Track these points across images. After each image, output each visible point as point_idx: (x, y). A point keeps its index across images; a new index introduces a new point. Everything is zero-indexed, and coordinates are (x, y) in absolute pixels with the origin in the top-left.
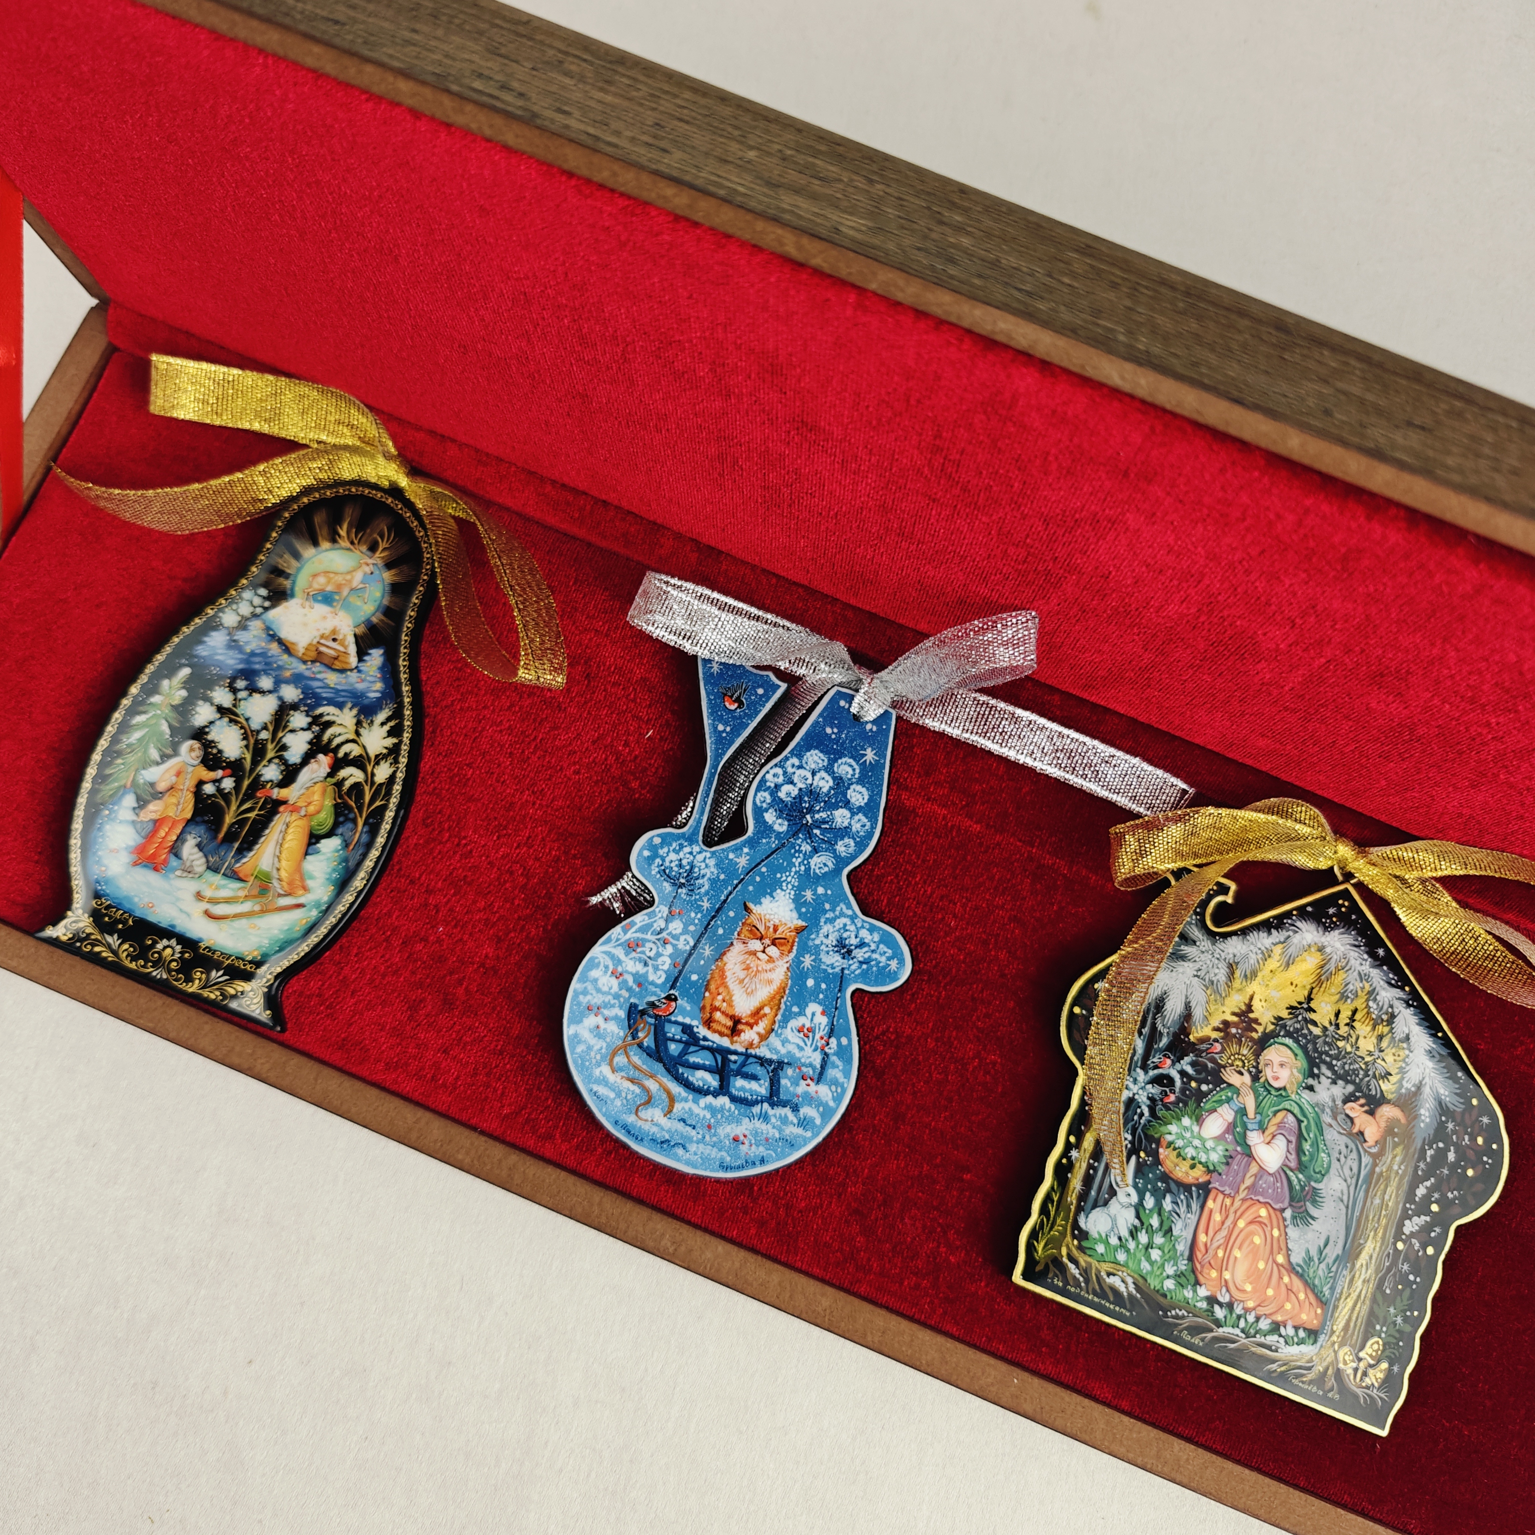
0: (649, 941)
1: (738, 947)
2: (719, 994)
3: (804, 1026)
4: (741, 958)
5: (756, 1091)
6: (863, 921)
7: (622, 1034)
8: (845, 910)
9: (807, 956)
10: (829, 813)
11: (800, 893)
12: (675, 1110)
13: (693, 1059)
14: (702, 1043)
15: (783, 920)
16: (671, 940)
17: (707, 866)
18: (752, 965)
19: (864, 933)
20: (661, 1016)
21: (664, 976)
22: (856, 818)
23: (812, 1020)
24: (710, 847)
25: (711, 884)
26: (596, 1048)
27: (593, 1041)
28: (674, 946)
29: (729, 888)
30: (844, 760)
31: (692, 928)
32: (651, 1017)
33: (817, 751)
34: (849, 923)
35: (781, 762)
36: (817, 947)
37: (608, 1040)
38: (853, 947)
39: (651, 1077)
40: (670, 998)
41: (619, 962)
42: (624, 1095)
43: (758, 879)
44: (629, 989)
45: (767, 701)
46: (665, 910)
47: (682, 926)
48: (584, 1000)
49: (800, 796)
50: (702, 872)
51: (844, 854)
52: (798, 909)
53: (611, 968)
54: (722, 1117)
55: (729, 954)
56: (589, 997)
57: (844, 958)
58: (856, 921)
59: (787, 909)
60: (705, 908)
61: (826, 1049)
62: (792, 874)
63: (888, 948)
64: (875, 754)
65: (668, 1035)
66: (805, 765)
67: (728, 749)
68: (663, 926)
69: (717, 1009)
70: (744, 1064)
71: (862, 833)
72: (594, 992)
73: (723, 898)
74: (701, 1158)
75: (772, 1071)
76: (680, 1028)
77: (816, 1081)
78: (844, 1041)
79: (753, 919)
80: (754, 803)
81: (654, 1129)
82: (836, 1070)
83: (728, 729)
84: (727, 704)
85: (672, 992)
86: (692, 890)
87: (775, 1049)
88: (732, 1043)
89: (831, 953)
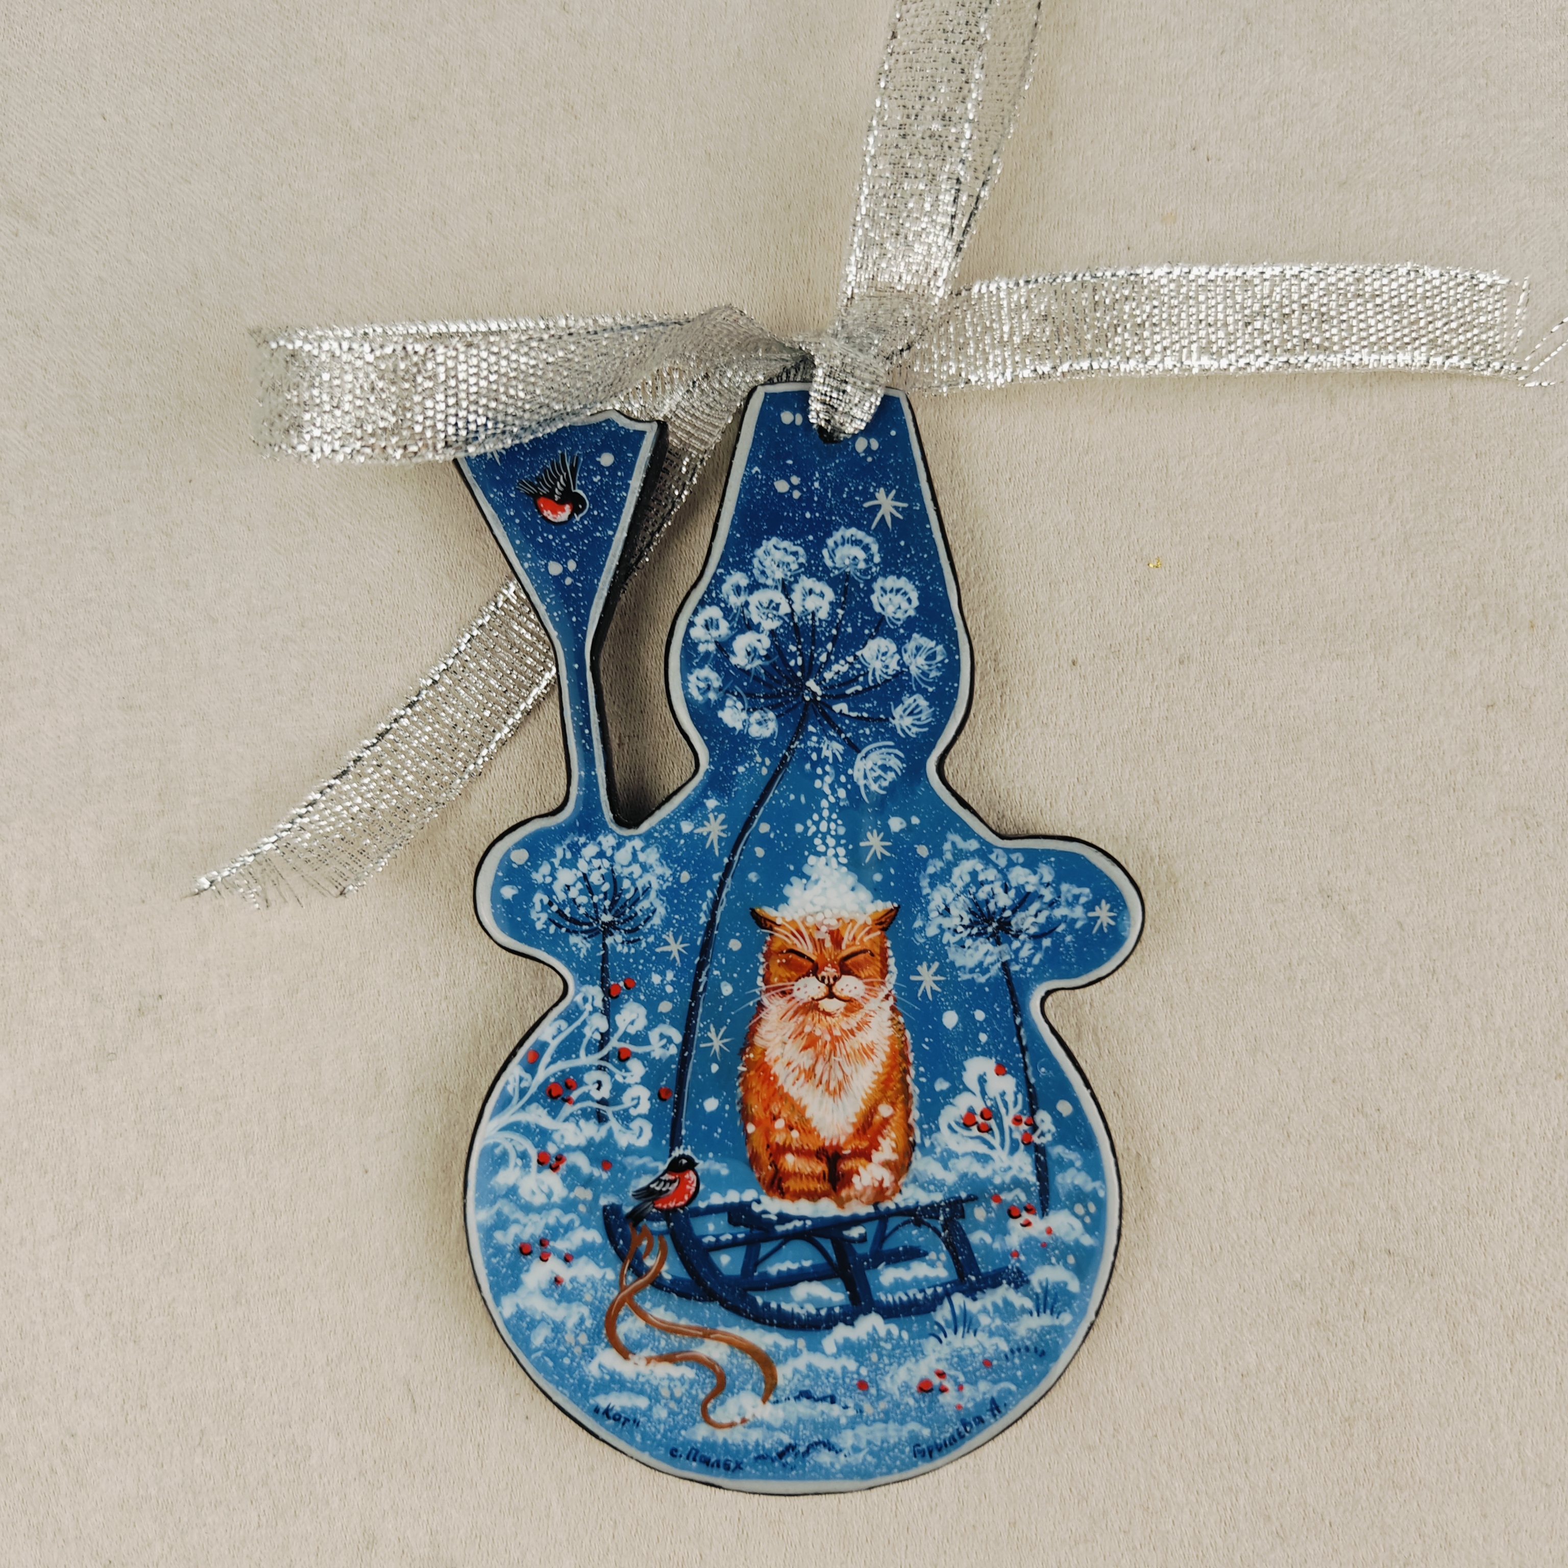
0: (588, 1069)
1: (775, 1007)
2: (775, 1118)
3: (971, 1112)
4: (791, 1026)
5: (926, 1279)
6: (1008, 851)
7: (611, 1275)
8: (961, 844)
9: (923, 969)
10: (850, 659)
11: (857, 846)
12: (780, 1382)
13: (775, 1268)
14: (780, 1229)
15: (846, 915)
16: (633, 1049)
17: (645, 868)
18: (818, 1033)
19: (1020, 876)
20: (675, 1209)
21: (648, 1127)
22: (911, 646)
23: (983, 1093)
24: (637, 825)
25: (669, 902)
26: (571, 1323)
27: (557, 1312)
28: (644, 1058)
29: (710, 894)
30: (837, 536)
31: (665, 1007)
32: (658, 1220)
33: (774, 540)
34: (979, 867)
35: (708, 592)
36: (935, 941)
37: (588, 1298)
38: (1008, 913)
39: (707, 1335)
40: (679, 1167)
41: (541, 1136)
42: (665, 1393)
43: (760, 852)
44: (589, 1182)
45: (629, 475)
46: (596, 993)
47: (642, 1011)
48: (506, 1238)
49: (777, 648)
50: (640, 884)
51: (915, 730)
52: (863, 879)
53: (533, 1153)
54: (880, 1356)
55: (763, 1030)
56: (514, 1230)
57: (998, 943)
58: (993, 857)
59: (844, 888)
60: (675, 954)
61: (1036, 1139)
62: (826, 813)
63: (1079, 886)
64: (896, 498)
65: (706, 1240)
66: (762, 580)
67: (588, 608)
68: (603, 1025)
69: (785, 1149)
70: (881, 1237)
71: (933, 674)
72: (519, 1215)
73: (703, 919)
74: (871, 1453)
75: (945, 1227)
76: (725, 1216)
77: (1039, 1208)
78: (1065, 1108)
79: (782, 937)
80: (689, 702)
81: (755, 1435)
82: (1071, 1172)
83: (572, 566)
84: (548, 514)
85: (677, 1152)
86: (635, 930)
87: (932, 1182)
88: (841, 1204)
89: (968, 942)
